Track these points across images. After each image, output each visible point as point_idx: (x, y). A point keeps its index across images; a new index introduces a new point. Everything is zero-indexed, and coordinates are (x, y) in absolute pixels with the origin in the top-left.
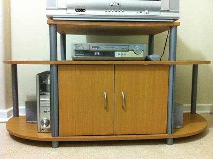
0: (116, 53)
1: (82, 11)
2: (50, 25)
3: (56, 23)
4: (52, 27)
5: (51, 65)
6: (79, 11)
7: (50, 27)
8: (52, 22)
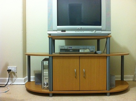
0: (80, 50)
1: (64, 32)
2: (49, 38)
3: (52, 37)
4: (50, 39)
5: (49, 57)
6: (63, 32)
7: (49, 39)
8: (50, 37)
